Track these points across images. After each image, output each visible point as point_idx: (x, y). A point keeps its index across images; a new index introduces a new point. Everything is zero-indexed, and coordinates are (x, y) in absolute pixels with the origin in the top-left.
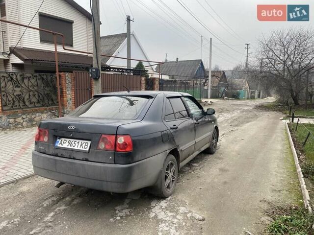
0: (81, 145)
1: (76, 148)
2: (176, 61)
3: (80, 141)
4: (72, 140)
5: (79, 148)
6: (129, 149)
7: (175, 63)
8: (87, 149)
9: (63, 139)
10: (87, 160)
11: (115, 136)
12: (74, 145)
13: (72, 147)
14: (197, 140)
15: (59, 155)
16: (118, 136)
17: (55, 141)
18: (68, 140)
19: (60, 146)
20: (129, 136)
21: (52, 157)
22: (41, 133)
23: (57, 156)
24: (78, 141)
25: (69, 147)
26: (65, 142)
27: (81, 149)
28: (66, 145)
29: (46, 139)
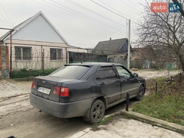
0: (47, 91)
1: (45, 92)
2: (109, 40)
3: (47, 89)
4: (44, 88)
5: (46, 93)
6: (67, 95)
7: (109, 42)
8: (49, 94)
9: (41, 87)
10: (48, 99)
11: (60, 88)
14: (122, 92)
15: (39, 95)
16: (62, 88)
17: (37, 88)
18: (42, 88)
19: (39, 91)
20: (67, 88)
21: (36, 96)
22: (33, 84)
23: (37, 96)
24: (46, 89)
25: (42, 92)
27: (47, 93)
28: (41, 91)
29: (34, 87)
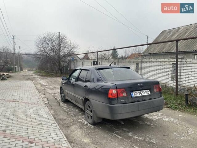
0: (146, 92)
1: (144, 94)
4: (140, 91)
5: (146, 94)
8: (150, 94)
9: (135, 92)
10: (151, 99)
12: (142, 93)
13: (142, 95)
17: (130, 94)
18: (138, 91)
19: (135, 96)
24: (143, 91)
26: (137, 93)
28: (138, 95)
